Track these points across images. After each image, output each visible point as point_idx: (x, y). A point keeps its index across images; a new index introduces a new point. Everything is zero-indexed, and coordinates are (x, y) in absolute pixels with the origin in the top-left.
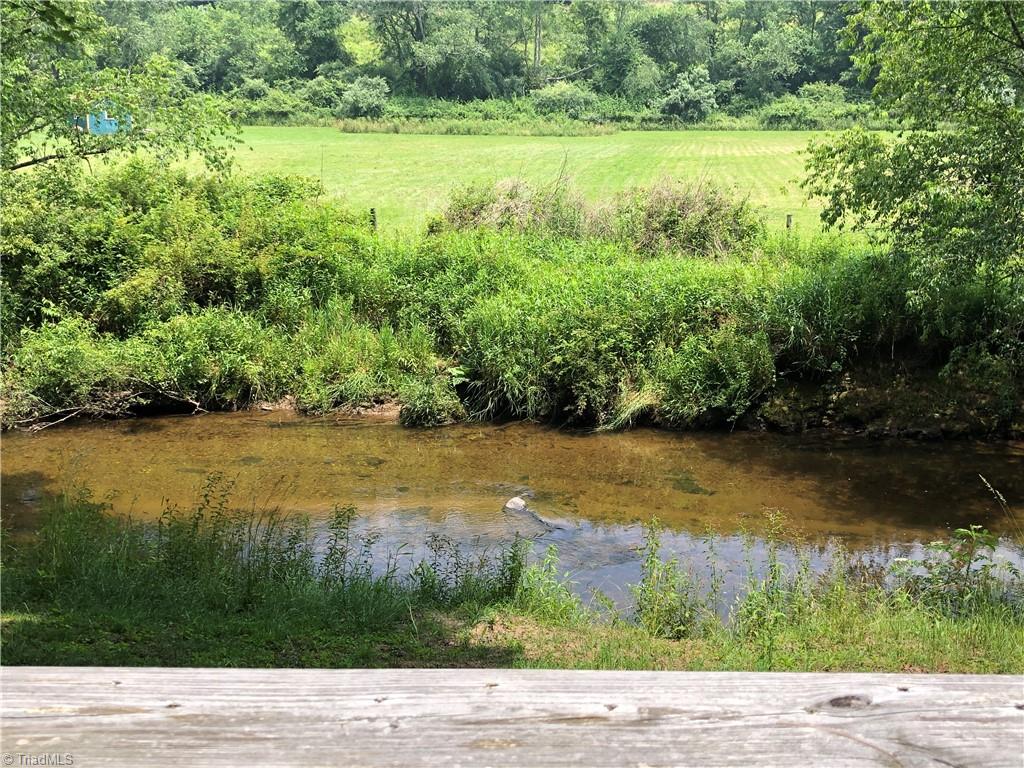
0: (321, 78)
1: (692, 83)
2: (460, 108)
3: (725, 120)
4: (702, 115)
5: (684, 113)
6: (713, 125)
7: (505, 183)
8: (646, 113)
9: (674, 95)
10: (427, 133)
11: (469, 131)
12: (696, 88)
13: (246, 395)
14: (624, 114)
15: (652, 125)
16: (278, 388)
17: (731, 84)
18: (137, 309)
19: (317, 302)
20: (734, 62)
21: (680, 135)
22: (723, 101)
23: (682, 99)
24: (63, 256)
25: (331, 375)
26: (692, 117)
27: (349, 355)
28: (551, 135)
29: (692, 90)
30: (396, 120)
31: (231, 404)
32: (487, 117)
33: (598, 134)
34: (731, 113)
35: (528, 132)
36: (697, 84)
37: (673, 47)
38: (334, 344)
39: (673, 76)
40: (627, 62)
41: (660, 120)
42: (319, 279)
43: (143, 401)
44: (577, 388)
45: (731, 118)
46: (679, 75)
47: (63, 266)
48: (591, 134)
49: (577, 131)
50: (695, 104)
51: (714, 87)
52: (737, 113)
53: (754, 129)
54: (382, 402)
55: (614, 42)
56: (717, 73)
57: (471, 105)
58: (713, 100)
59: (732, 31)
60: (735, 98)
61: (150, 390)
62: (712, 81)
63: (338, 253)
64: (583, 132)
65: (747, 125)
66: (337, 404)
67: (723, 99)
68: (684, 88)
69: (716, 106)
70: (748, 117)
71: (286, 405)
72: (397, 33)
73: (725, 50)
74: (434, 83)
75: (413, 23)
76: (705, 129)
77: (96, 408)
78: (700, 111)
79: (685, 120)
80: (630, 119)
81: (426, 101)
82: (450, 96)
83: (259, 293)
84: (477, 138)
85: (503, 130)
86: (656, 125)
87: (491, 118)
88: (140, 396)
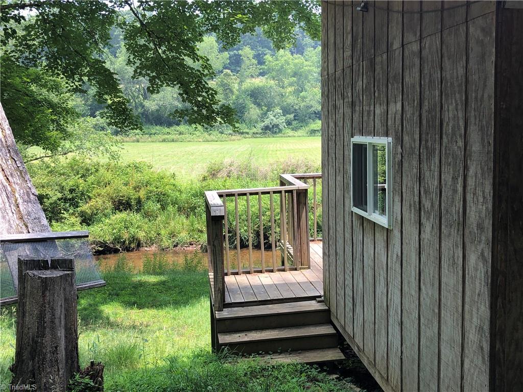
0: (98, 117)
1: (274, 116)
2: (167, 130)
3: (291, 133)
4: (280, 131)
5: (271, 130)
6: (285, 135)
8: (255, 130)
9: (267, 122)
10: (153, 142)
11: (173, 140)
12: (277, 119)
13: (139, 245)
14: (244, 131)
15: (257, 135)
16: (151, 242)
17: (292, 116)
18: (93, 214)
19: (163, 208)
20: (292, 106)
21: (271, 140)
22: (289, 124)
23: (271, 123)
24: (60, 195)
25: (172, 235)
26: (276, 132)
27: (179, 227)
28: (212, 141)
29: (275, 119)
30: (137, 136)
31: (133, 249)
32: (181, 133)
33: (234, 140)
34: (293, 129)
35: (201, 140)
36: (277, 117)
37: (265, 100)
38: (172, 223)
39: (265, 114)
40: (244, 107)
41: (261, 133)
42: (163, 200)
43: (101, 249)
44: (268, 234)
45: (292, 131)
46: (269, 113)
47: (59, 199)
48: (231, 140)
49: (224, 139)
50: (277, 126)
51: (284, 118)
52: (295, 129)
53: (304, 136)
54: (192, 245)
55: (238, 97)
56: (286, 111)
57: (173, 128)
58: (285, 124)
59: (290, 92)
60: (294, 123)
61: (103, 244)
62: (284, 115)
64: (227, 140)
65: (300, 135)
66: (175, 246)
67: (289, 123)
68: (271, 119)
69: (286, 126)
70: (301, 131)
71: (154, 248)
72: (134, 96)
73: (289, 101)
74: (153, 119)
75: (142, 91)
76: (282, 137)
77: (82, 252)
78: (279, 129)
79: (273, 133)
80: (247, 133)
81: (151, 127)
82: (161, 124)
83: (140, 206)
84: (178, 143)
85: (189, 140)
86: (260, 135)
87: (183, 134)
88: (100, 247)
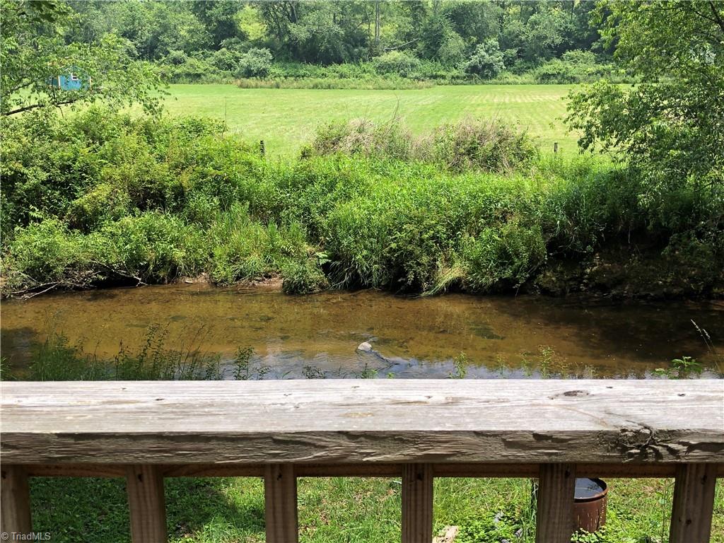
0: (224, 49)
1: (487, 51)
2: (323, 70)
3: (511, 77)
4: (495, 74)
5: (481, 73)
6: (502, 81)
7: (355, 122)
8: (455, 72)
9: (475, 59)
10: (300, 88)
11: (329, 85)
12: (490, 55)
13: (174, 273)
14: (439, 73)
15: (459, 81)
16: (196, 267)
17: (514, 51)
18: (96, 213)
19: (224, 206)
20: (517, 36)
21: (479, 88)
22: (509, 64)
23: (480, 62)
24: (44, 176)
25: (234, 258)
26: (487, 76)
27: (246, 244)
28: (387, 89)
29: (487, 56)
30: (277, 79)
31: (163, 279)
32: (341, 76)
33: (421, 88)
34: (515, 72)
35: (371, 87)
36: (491, 52)
37: (473, 26)
38: (235, 236)
39: (474, 46)
40: (441, 36)
41: (465, 77)
42: (225, 191)
43: (101, 278)
44: (407, 266)
45: (515, 76)
46: (478, 45)
47: (43, 183)
48: (416, 88)
49: (406, 86)
50: (489, 66)
51: (502, 54)
52: (519, 72)
53: (531, 83)
54: (270, 277)
55: (432, 22)
56: (505, 44)
57: (330, 68)
58: (502, 63)
59: (515, 14)
60: (518, 62)
61: (106, 270)
62: (501, 50)
63: (237, 172)
64: (410, 86)
65: (526, 81)
66: (238, 278)
67: (509, 63)
68: (482, 55)
69: (504, 67)
70: (527, 75)
71: (202, 279)
72: (278, 17)
73: (510, 28)
74: (304, 53)
75: (289, 10)
76: (496, 84)
77: (69, 282)
78: (493, 71)
79: (482, 77)
80: (443, 77)
81: (299, 66)
82: (315, 62)
83: (182, 201)
84: (335, 91)
85: (353, 86)
86: (462, 81)
87: (345, 77)
88: (99, 274)
